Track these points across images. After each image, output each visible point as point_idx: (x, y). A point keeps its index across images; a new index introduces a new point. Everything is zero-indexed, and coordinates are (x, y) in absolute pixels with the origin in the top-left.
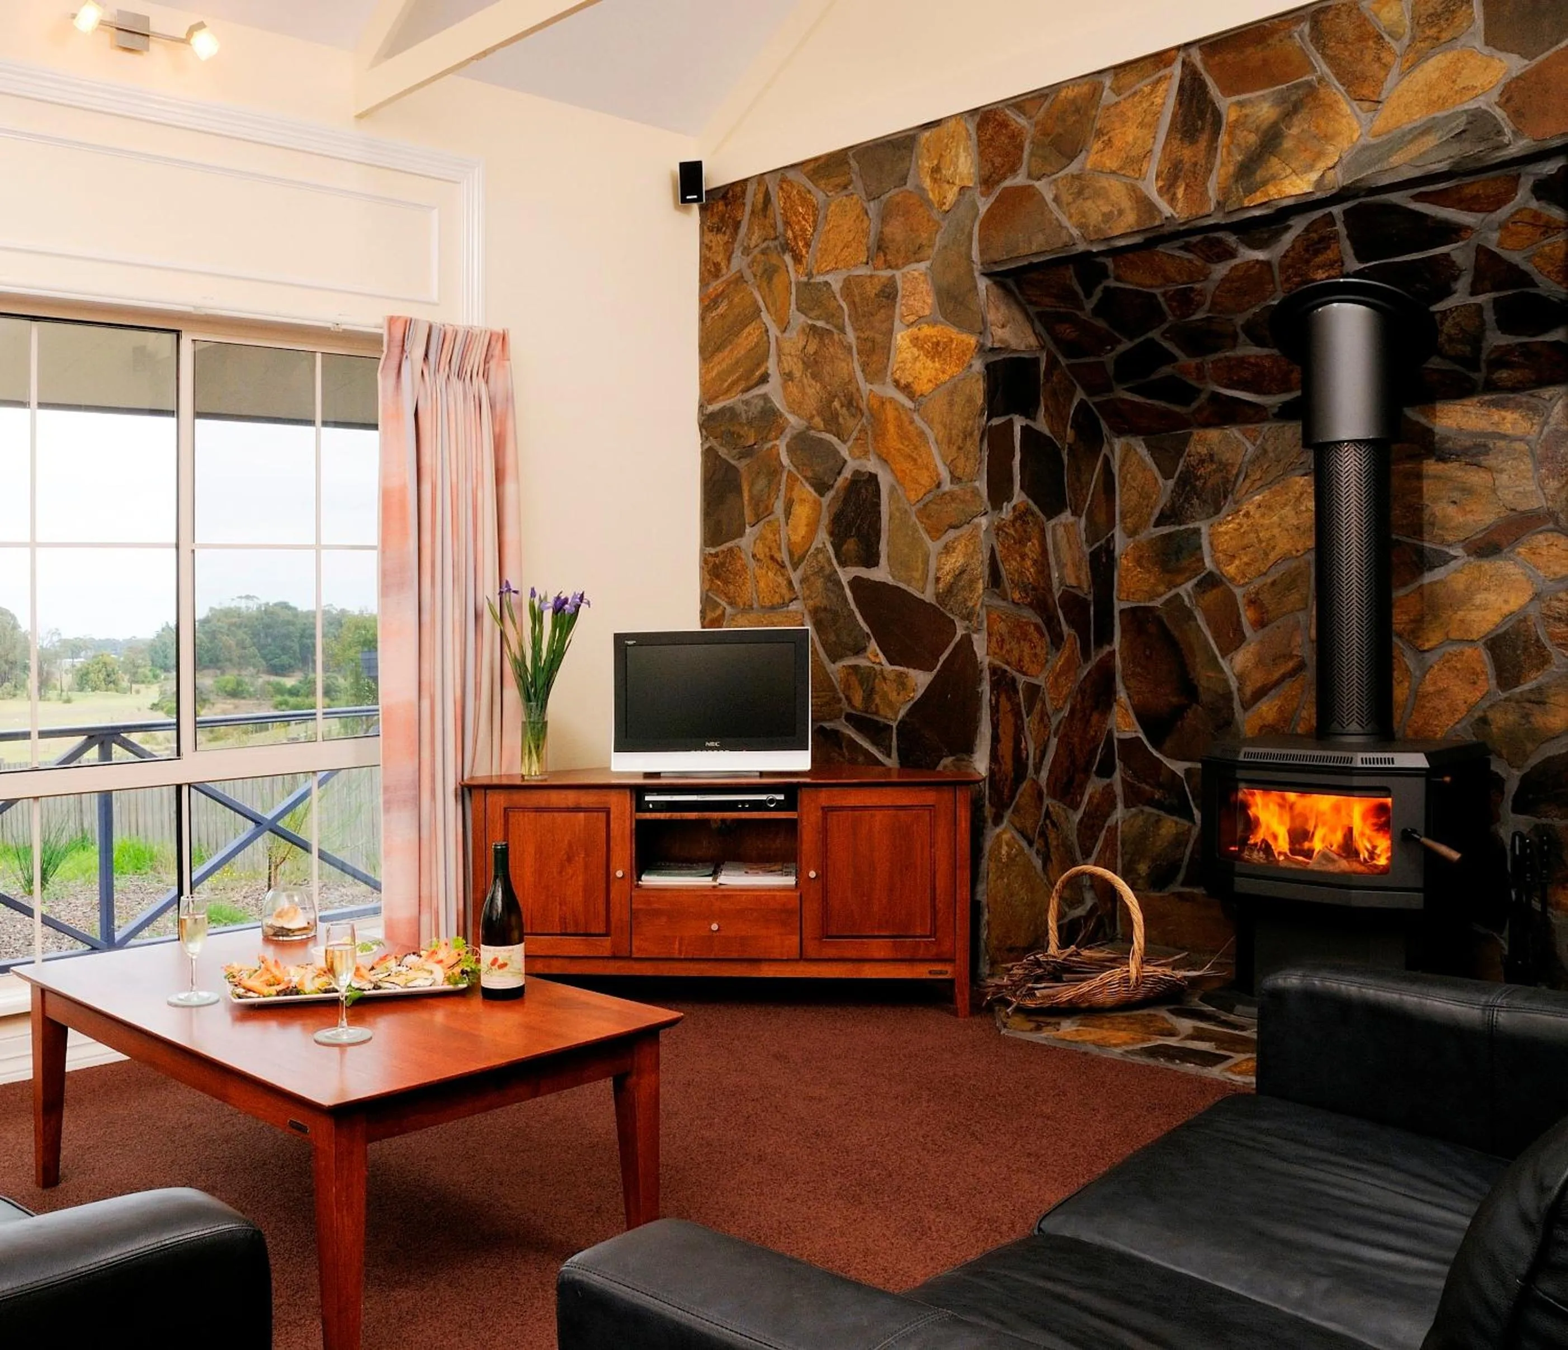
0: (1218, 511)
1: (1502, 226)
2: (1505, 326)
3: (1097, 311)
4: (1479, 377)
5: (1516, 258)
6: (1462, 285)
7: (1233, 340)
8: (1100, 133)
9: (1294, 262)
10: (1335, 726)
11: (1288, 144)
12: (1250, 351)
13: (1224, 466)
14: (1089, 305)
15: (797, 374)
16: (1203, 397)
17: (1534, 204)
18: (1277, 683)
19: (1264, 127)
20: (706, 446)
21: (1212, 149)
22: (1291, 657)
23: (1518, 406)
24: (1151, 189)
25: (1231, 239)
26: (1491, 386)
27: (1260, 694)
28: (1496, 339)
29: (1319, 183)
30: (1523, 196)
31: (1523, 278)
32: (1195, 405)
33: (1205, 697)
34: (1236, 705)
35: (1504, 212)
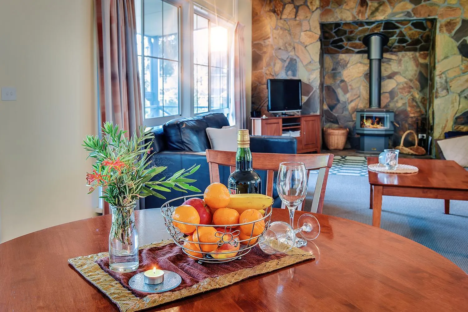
0: (344, 69)
1: (405, 28)
2: (398, 42)
3: (335, 32)
4: (390, 49)
5: (404, 33)
6: (395, 36)
7: (356, 39)
8: (345, 2)
9: (372, 29)
10: (372, 106)
11: (379, 11)
12: (357, 42)
13: (345, 61)
14: (334, 31)
15: (277, 38)
16: (345, 48)
17: (411, 26)
18: (355, 99)
19: (376, 7)
20: (253, 50)
21: (366, 9)
22: (357, 95)
23: (395, 55)
24: (355, 14)
25: (365, 24)
26: (391, 51)
27: (352, 101)
28: (396, 44)
29: (384, 18)
30: (410, 25)
31: (404, 36)
32: (342, 50)
33: (341, 102)
34: (347, 103)
35: (406, 26)
